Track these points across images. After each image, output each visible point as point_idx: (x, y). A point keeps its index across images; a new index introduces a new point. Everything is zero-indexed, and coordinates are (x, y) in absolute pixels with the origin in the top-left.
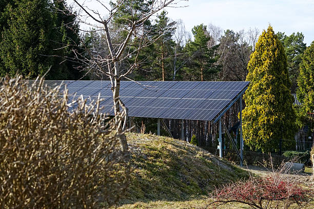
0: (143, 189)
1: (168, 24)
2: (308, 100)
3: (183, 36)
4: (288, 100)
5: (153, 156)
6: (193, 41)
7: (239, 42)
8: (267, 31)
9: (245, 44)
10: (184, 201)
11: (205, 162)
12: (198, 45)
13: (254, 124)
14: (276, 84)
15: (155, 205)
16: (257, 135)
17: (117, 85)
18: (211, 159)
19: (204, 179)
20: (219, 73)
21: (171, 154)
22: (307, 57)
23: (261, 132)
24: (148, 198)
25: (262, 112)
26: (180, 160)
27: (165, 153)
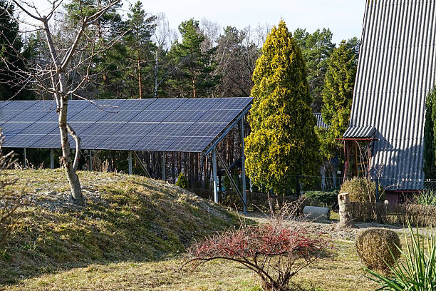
0: (101, 247)
1: (145, 19)
2: (338, 121)
3: (167, 36)
4: (309, 121)
5: (116, 202)
6: (182, 43)
7: (245, 43)
8: (277, 27)
9: (253, 46)
10: (158, 261)
11: (190, 209)
12: (187, 48)
13: (263, 156)
14: (292, 100)
15: (116, 268)
16: (267, 171)
17: (64, 105)
18: (198, 204)
19: (187, 231)
20: (217, 86)
21: (142, 199)
22: (334, 62)
23: (273, 166)
24: (107, 258)
25: (274, 138)
26: (155, 206)
27: (134, 197)
